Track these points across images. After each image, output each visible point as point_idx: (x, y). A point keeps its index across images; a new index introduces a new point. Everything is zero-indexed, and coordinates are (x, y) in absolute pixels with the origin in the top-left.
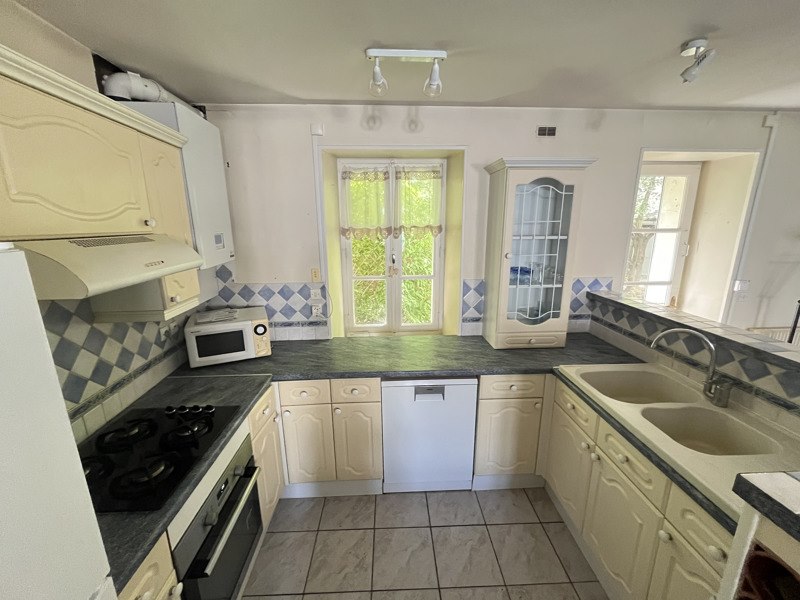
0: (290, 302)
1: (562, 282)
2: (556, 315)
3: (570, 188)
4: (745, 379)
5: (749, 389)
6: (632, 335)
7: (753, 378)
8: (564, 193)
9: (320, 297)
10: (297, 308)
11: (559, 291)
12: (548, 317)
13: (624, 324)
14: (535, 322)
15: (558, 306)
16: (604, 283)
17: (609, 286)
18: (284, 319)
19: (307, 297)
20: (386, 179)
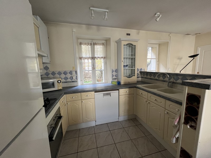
0: (66, 76)
1: (135, 68)
2: (134, 76)
3: (135, 46)
4: (175, 81)
5: (176, 83)
6: (151, 79)
7: (176, 81)
8: (134, 47)
9: (75, 74)
10: (69, 77)
11: (134, 70)
12: (132, 76)
13: (149, 77)
14: (130, 77)
15: (134, 73)
16: (143, 69)
17: (144, 70)
18: (65, 81)
19: (71, 74)
20: (91, 45)
